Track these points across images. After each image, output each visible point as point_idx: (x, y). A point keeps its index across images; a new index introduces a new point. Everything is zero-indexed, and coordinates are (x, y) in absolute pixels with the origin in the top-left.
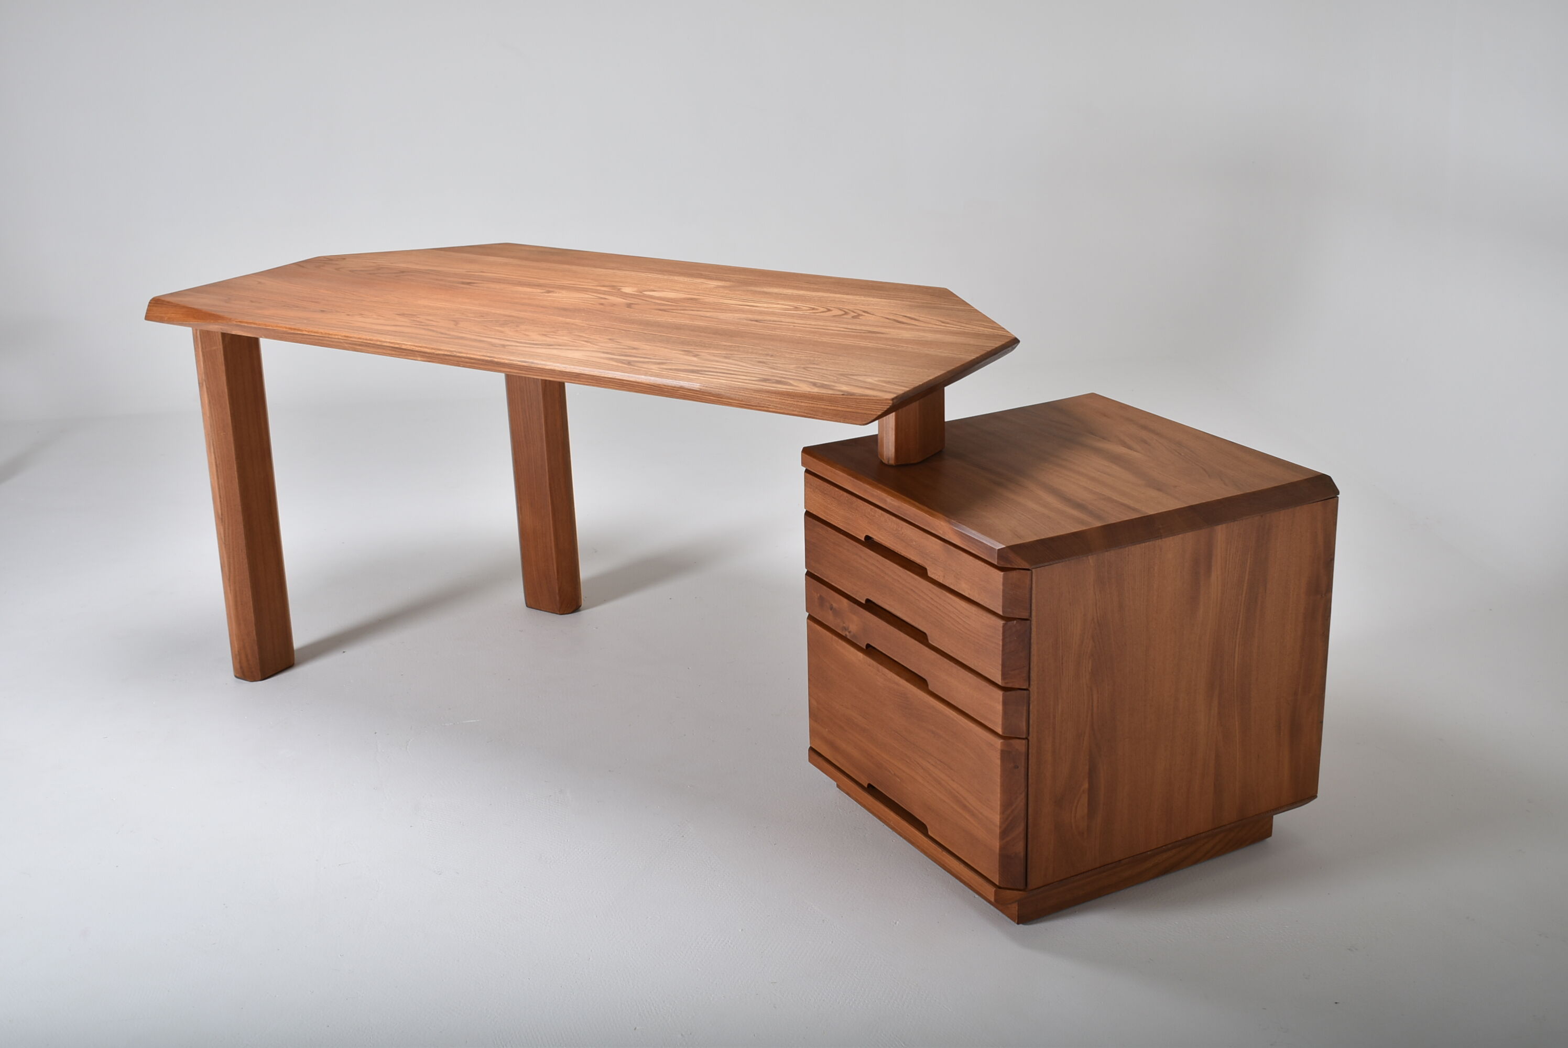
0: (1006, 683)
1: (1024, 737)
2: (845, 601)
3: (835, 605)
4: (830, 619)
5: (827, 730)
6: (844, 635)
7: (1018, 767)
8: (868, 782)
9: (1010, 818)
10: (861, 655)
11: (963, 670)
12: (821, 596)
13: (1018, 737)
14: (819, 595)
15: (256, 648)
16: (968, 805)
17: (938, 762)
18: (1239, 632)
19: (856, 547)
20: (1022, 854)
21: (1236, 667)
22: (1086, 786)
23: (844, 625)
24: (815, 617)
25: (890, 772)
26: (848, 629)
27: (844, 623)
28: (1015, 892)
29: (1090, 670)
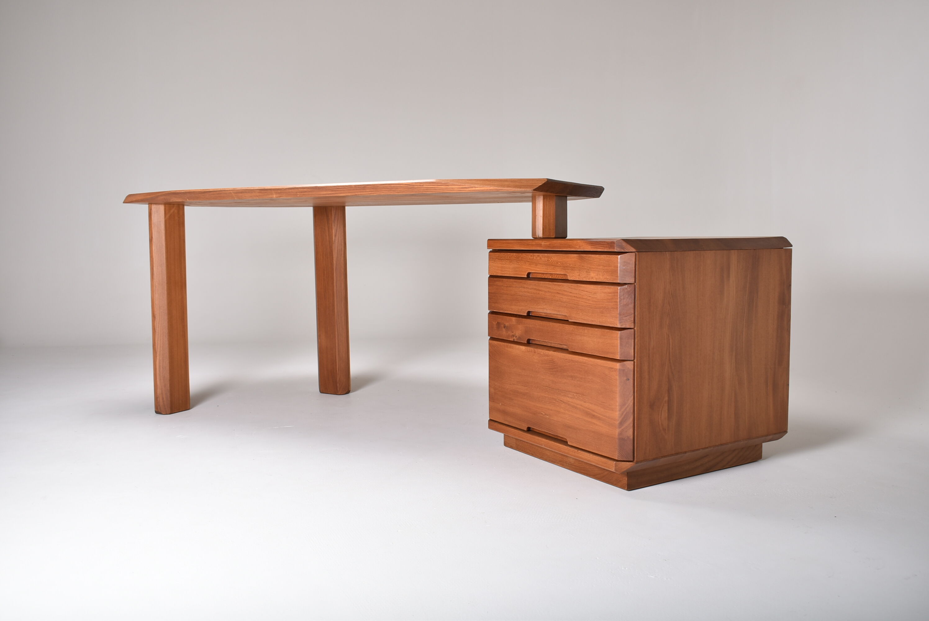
0: (621, 325)
1: (633, 359)
2: (514, 319)
3: (507, 324)
4: (504, 334)
5: (500, 404)
6: (513, 340)
7: (629, 379)
8: (527, 427)
9: (625, 413)
10: (523, 348)
11: (592, 329)
12: (498, 322)
13: (629, 359)
14: (496, 322)
15: (169, 394)
16: (596, 414)
17: (575, 394)
18: (745, 319)
19: (521, 282)
20: (632, 437)
21: (744, 340)
22: (666, 399)
23: (513, 334)
24: (494, 337)
25: (542, 414)
26: (515, 335)
27: (512, 333)
28: (628, 463)
29: (668, 324)
